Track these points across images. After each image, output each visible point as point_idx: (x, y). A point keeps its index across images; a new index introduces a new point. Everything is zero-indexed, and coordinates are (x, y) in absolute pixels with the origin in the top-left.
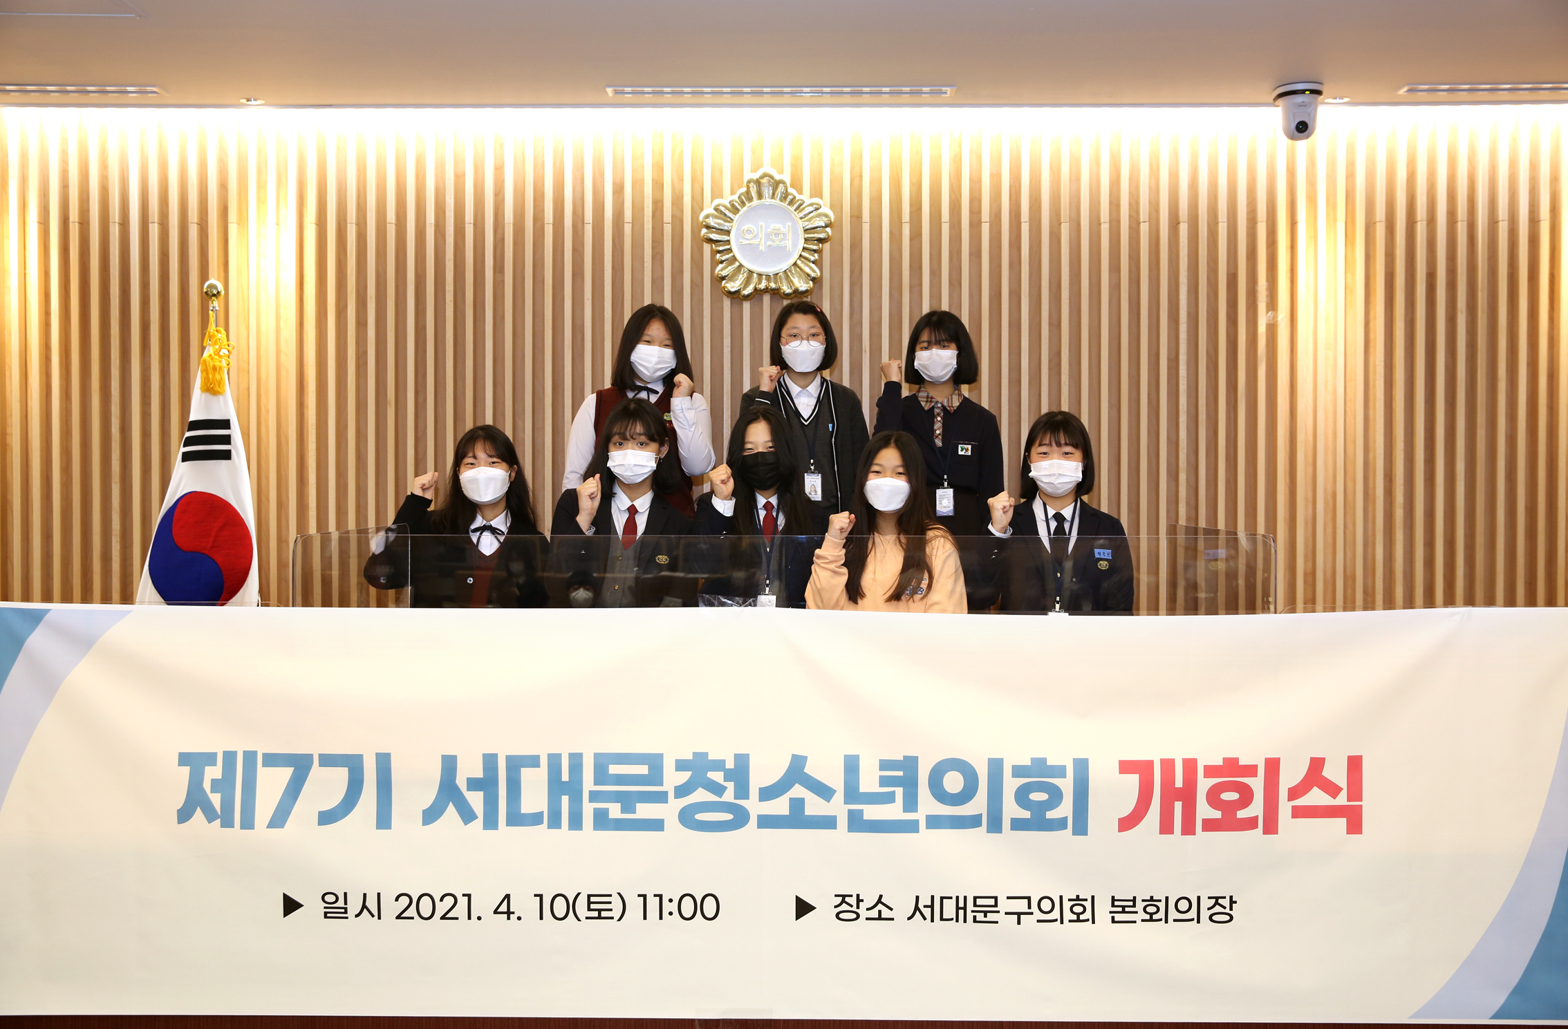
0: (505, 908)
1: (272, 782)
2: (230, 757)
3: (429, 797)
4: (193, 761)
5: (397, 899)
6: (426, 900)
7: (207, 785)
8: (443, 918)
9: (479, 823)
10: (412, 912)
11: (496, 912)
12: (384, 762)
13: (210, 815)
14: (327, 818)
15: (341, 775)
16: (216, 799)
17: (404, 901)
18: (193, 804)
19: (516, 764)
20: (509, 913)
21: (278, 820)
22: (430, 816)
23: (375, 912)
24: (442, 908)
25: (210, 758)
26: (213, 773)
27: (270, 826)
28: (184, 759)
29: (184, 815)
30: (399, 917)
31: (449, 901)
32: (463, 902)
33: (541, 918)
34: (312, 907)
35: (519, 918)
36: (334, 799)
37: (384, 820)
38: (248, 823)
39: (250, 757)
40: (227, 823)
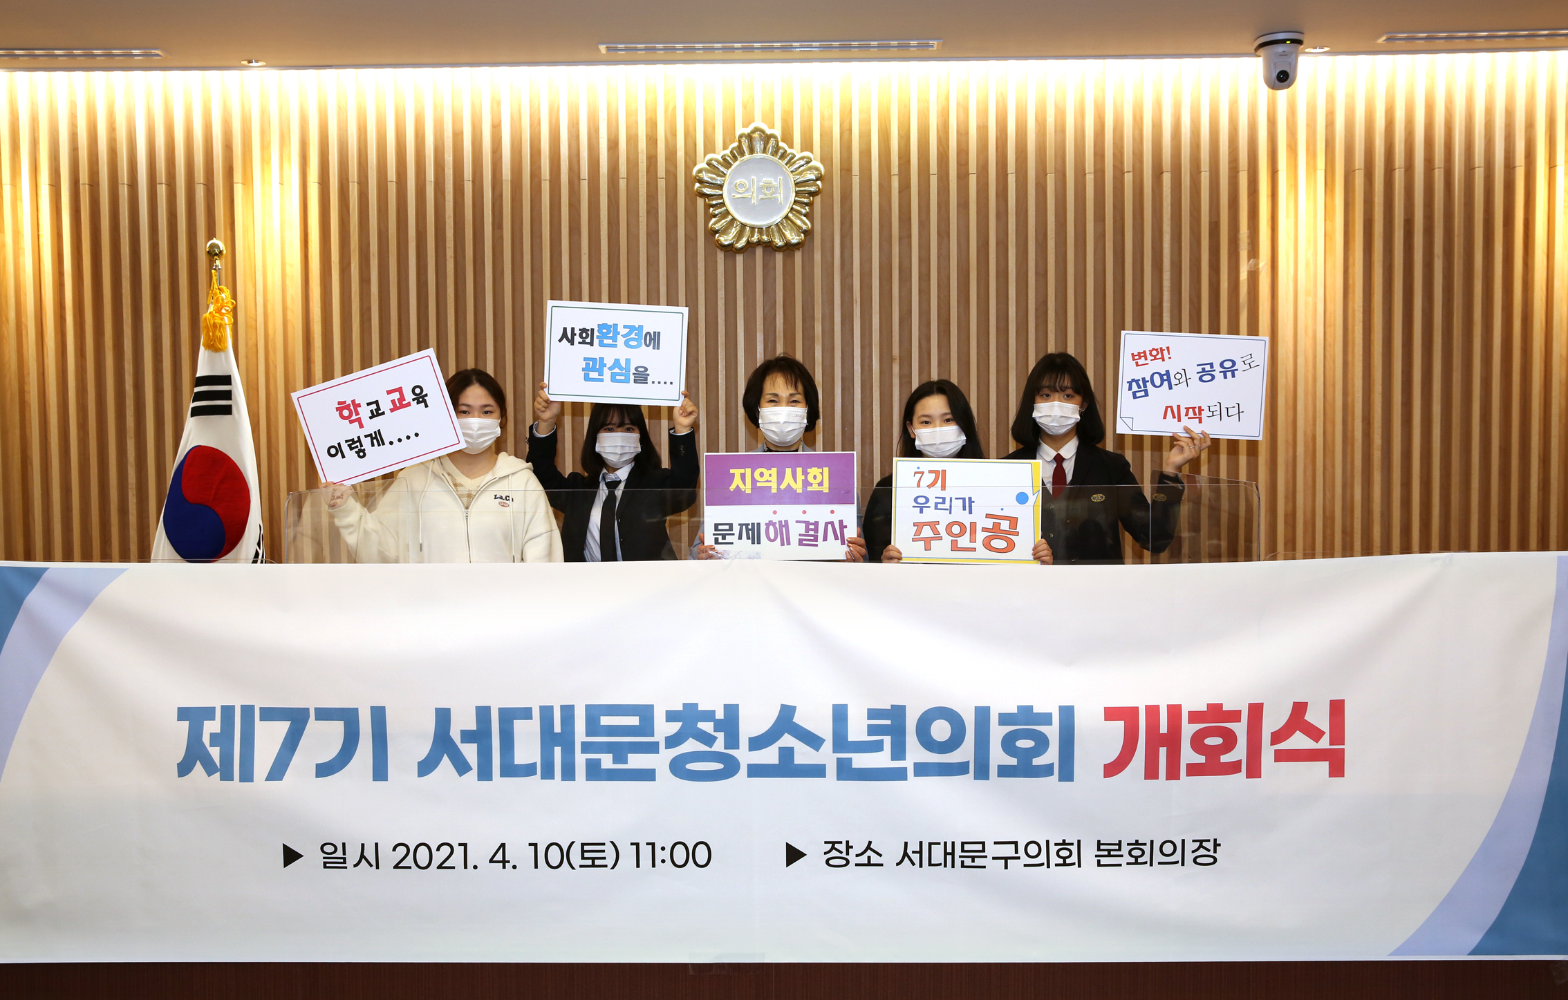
0: (500, 857)
1: (270, 737)
2: (228, 711)
3: (423, 749)
4: (193, 716)
5: (394, 849)
6: (423, 849)
7: (206, 739)
8: (440, 867)
9: (473, 774)
10: (409, 861)
11: (491, 861)
12: (379, 715)
13: (210, 768)
14: (324, 770)
15: (337, 728)
16: (215, 753)
17: (402, 850)
18: (193, 757)
19: (509, 716)
20: (504, 862)
21: (277, 772)
22: (426, 767)
23: (373, 862)
24: (439, 857)
25: (208, 713)
26: (212, 727)
27: (270, 778)
28: (183, 713)
29: (184, 769)
30: (396, 867)
31: (446, 850)
32: (459, 851)
33: (536, 867)
34: (312, 858)
35: (514, 867)
36: (331, 751)
37: (380, 773)
38: (247, 776)
39: (248, 711)
40: (227, 776)
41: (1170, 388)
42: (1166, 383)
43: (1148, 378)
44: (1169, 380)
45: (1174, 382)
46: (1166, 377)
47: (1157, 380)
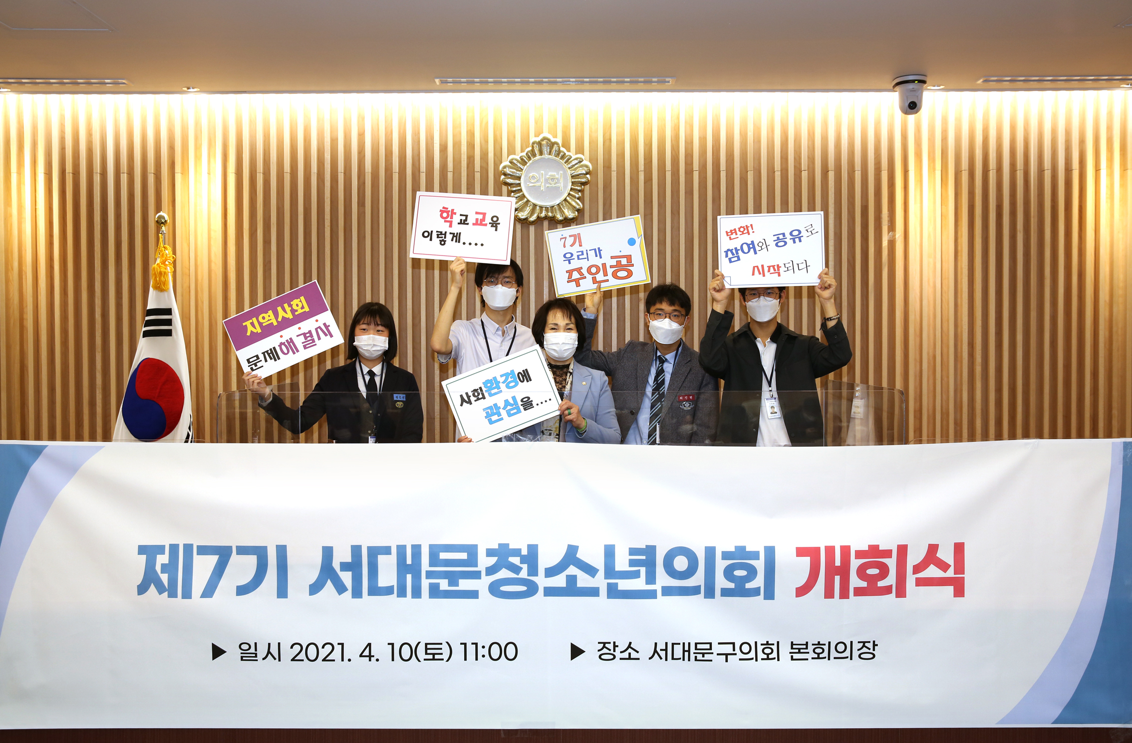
0: (367, 653)
1: (204, 566)
2: (174, 548)
3: (313, 575)
4: (149, 551)
5: (292, 647)
6: (312, 647)
7: (158, 568)
8: (324, 660)
9: (349, 593)
10: (302, 656)
11: (361, 656)
12: (282, 551)
13: (161, 589)
14: (242, 590)
15: (251, 561)
16: (164, 578)
17: (297, 648)
18: (149, 581)
19: (374, 552)
20: (370, 656)
21: (208, 592)
22: (315, 589)
23: (277, 656)
24: (323, 653)
25: (160, 549)
26: (162, 559)
27: (202, 596)
28: (142, 550)
29: (142, 589)
30: (293, 660)
31: (328, 648)
32: (338, 648)
33: (393, 660)
34: (232, 653)
35: (377, 660)
36: (247, 577)
37: (282, 592)
38: (187, 595)
39: (188, 548)
40: (173, 594)
41: (755, 253)
42: (752, 250)
43: (739, 248)
44: (754, 248)
45: (758, 248)
46: (752, 246)
47: (745, 248)
